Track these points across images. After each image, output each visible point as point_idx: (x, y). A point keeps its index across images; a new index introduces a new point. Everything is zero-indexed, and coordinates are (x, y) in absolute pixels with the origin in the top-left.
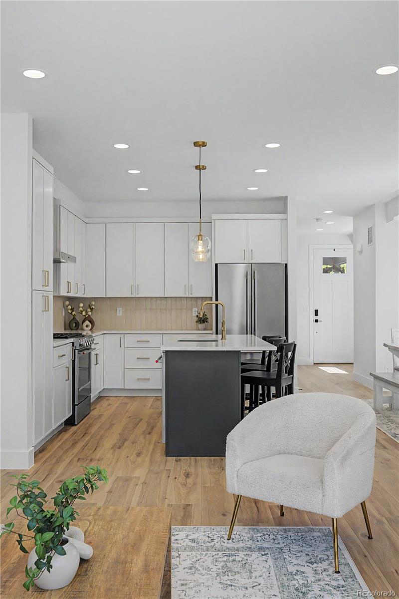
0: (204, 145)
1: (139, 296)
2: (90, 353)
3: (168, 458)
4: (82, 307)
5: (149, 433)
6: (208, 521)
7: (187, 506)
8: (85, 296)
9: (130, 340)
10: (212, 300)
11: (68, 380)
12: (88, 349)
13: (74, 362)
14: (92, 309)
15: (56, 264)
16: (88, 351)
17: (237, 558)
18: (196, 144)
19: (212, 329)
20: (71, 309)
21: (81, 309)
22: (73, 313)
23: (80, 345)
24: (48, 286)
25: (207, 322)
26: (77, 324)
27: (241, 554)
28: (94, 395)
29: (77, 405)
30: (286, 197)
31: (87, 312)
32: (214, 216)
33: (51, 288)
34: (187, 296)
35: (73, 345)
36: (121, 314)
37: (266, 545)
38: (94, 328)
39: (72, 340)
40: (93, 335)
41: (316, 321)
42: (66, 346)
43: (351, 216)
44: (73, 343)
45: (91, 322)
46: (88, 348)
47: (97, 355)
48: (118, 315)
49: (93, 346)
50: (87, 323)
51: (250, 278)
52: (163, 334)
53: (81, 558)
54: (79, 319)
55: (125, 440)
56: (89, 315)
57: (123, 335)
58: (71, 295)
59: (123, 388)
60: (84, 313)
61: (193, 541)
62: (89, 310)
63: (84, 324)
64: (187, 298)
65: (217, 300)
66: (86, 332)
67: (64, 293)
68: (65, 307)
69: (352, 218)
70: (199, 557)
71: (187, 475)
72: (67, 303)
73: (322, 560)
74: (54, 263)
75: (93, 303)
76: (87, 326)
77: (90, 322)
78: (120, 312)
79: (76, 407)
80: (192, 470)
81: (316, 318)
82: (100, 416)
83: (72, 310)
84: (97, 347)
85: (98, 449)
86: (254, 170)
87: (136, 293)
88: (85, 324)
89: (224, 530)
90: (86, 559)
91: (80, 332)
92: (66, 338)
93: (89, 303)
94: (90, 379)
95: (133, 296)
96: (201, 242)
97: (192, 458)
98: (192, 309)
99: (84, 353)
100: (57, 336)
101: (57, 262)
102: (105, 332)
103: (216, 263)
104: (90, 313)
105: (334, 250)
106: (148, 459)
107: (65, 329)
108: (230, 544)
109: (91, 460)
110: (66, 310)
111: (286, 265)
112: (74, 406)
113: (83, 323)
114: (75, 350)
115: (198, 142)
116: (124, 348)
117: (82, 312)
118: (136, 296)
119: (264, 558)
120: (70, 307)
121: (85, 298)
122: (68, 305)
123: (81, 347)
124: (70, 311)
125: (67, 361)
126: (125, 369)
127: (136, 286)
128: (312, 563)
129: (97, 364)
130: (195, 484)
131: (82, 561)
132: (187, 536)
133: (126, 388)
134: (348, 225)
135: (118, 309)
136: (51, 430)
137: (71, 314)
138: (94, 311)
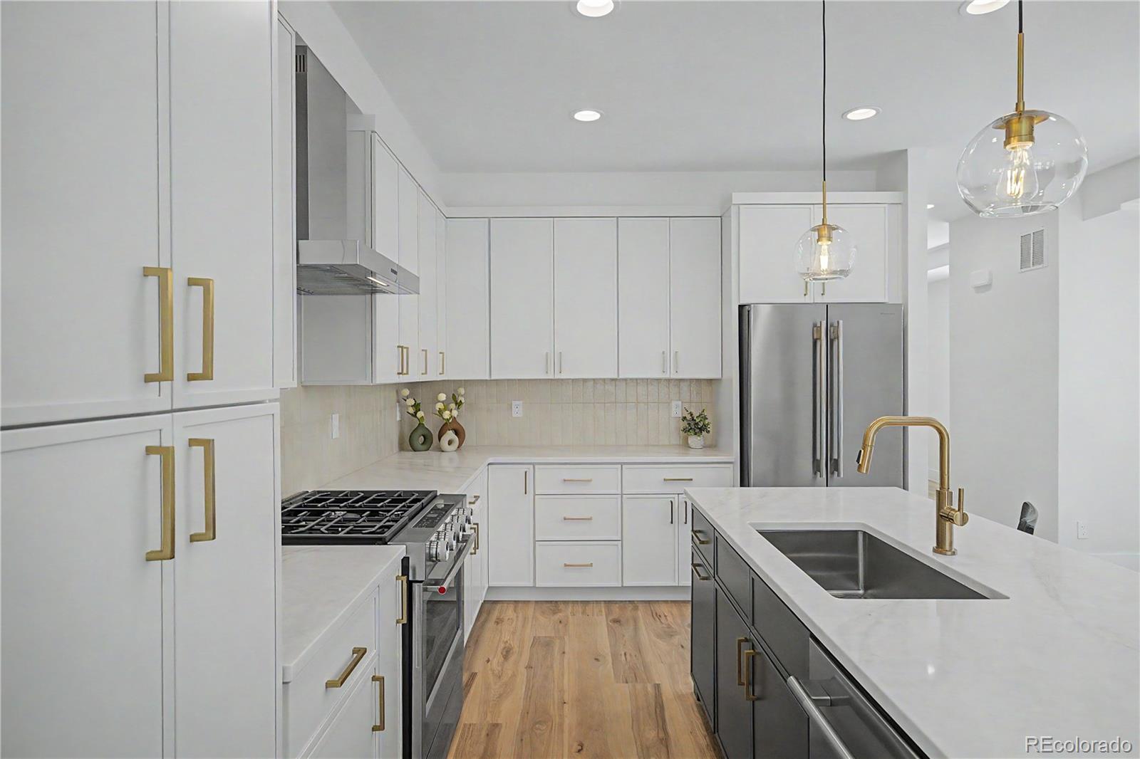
1: (563, 376)
4: (443, 402)
8: (444, 377)
9: (547, 479)
13: (408, 629)
14: (459, 404)
20: (413, 406)
22: (420, 414)
23: (431, 557)
25: (707, 431)
26: (428, 438)
31: (450, 412)
34: (667, 376)
36: (521, 415)
38: (464, 446)
45: (459, 432)
48: (514, 416)
50: (450, 435)
51: (825, 336)
52: (622, 464)
54: (433, 426)
56: (454, 419)
57: (530, 467)
58: (414, 376)
59: (532, 584)
60: (445, 414)
62: (454, 406)
63: (443, 437)
66: (449, 454)
68: (401, 402)
69: (948, 224)
72: (406, 395)
75: (462, 391)
76: (450, 443)
77: (457, 433)
78: (518, 410)
83: (417, 407)
87: (557, 370)
88: (445, 439)
93: (455, 392)
95: (549, 376)
98: (669, 403)
103: (742, 302)
104: (455, 413)
110: (403, 407)
113: (440, 436)
116: (535, 495)
117: (441, 411)
118: (557, 377)
120: (411, 402)
121: (444, 382)
122: (408, 397)
124: (411, 410)
126: (537, 543)
127: (557, 355)
133: (538, 585)
135: (514, 403)
137: (415, 415)
138: (463, 407)
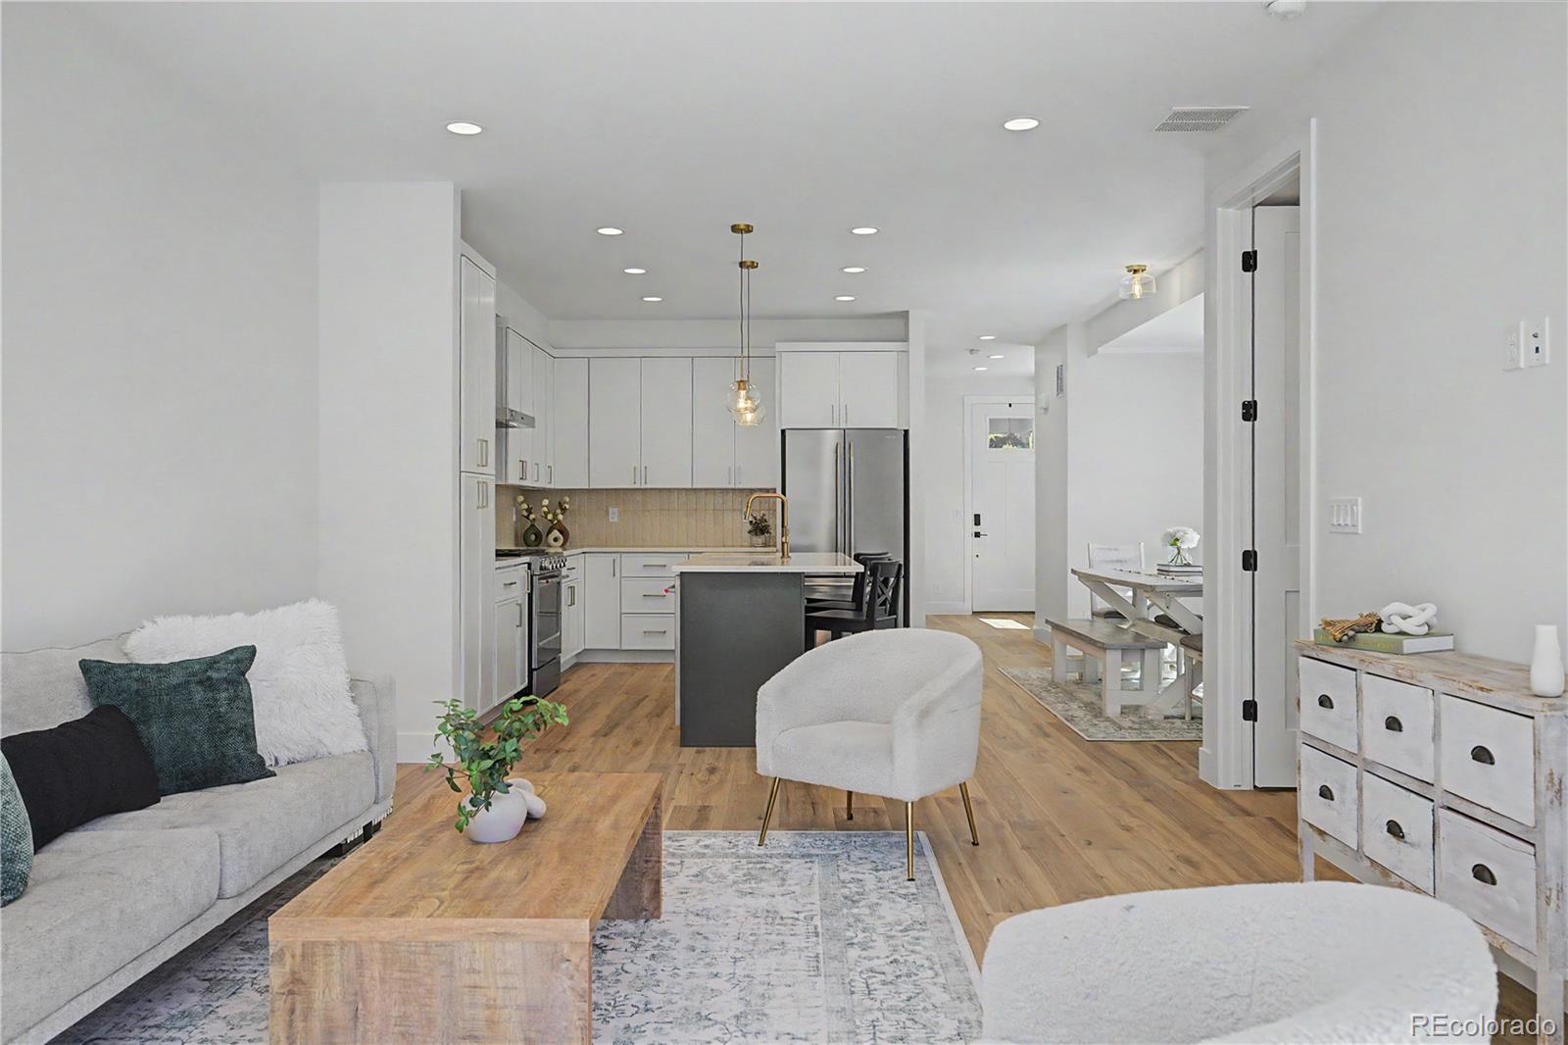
0: (748, 229)
1: (649, 486)
2: (559, 583)
3: (683, 748)
4: (547, 507)
5: (658, 716)
6: (733, 824)
7: (704, 809)
8: (552, 486)
9: (632, 564)
10: (775, 492)
11: (521, 626)
12: (557, 576)
13: (530, 596)
14: (564, 510)
15: (499, 429)
16: (554, 580)
17: (768, 866)
18: (735, 229)
19: (775, 546)
20: (526, 510)
21: (545, 509)
22: (532, 516)
23: (541, 568)
24: (486, 466)
25: (768, 532)
26: (538, 536)
27: (776, 861)
28: (566, 658)
29: (536, 669)
30: (907, 312)
31: (555, 515)
32: (780, 346)
33: (491, 469)
34: (731, 486)
35: (529, 568)
36: (616, 520)
37: (813, 851)
38: (568, 544)
39: (527, 559)
40: (565, 553)
41: (977, 535)
42: (517, 570)
43: (1031, 345)
44: (529, 564)
45: (563, 532)
46: (556, 574)
47: (572, 588)
48: (611, 520)
49: (564, 572)
50: (556, 533)
51: (843, 452)
52: (691, 553)
53: (528, 813)
54: (541, 527)
55: (617, 725)
56: (559, 521)
57: (618, 555)
58: (528, 483)
59: (618, 647)
60: (550, 517)
61: (706, 847)
62: (559, 511)
63: (550, 535)
64: (733, 489)
65: (784, 493)
66: (555, 549)
67: (513, 479)
68: (516, 504)
69: (1033, 348)
70: (711, 864)
71: (712, 770)
72: (521, 498)
73: (893, 868)
74: (497, 427)
75: (568, 499)
76: (556, 540)
77: (561, 533)
78: (614, 515)
79: (535, 673)
80: (721, 765)
81: (977, 529)
82: (576, 691)
83: (529, 511)
84: (573, 574)
85: (568, 738)
86: (842, 269)
87: (643, 481)
88: (551, 537)
89: (754, 836)
90: (538, 816)
91: (541, 548)
92: (519, 555)
93: (560, 498)
94: (558, 627)
95: (637, 486)
96: (743, 393)
97: (724, 749)
98: (741, 510)
99: (547, 582)
100: (500, 554)
101: (501, 425)
102: (585, 550)
103: (784, 428)
104: (560, 517)
105: (1010, 405)
106: (651, 749)
107: (516, 545)
108: (762, 851)
109: (557, 752)
110: (518, 512)
111: (906, 432)
112: (531, 671)
113: (548, 534)
114: (532, 576)
115: (738, 225)
116: (621, 576)
117: (546, 514)
118: (643, 487)
119: (809, 865)
120: (525, 506)
121: (550, 490)
122: (522, 502)
123: (542, 572)
124: (525, 514)
125: (520, 593)
126: (623, 616)
127: (643, 468)
128: (877, 870)
129: (573, 604)
130: (721, 782)
131: (530, 819)
132: (698, 842)
133: (624, 648)
134: (1026, 361)
135: (610, 510)
136: (491, 706)
137: (527, 517)
138: (567, 513)
